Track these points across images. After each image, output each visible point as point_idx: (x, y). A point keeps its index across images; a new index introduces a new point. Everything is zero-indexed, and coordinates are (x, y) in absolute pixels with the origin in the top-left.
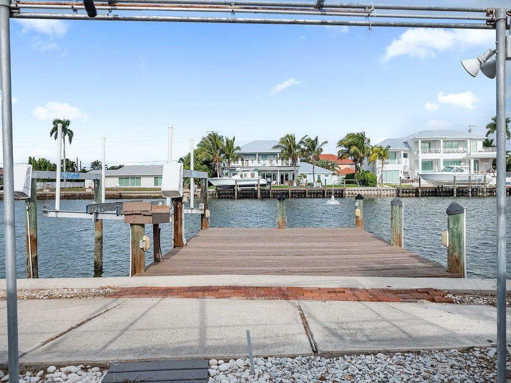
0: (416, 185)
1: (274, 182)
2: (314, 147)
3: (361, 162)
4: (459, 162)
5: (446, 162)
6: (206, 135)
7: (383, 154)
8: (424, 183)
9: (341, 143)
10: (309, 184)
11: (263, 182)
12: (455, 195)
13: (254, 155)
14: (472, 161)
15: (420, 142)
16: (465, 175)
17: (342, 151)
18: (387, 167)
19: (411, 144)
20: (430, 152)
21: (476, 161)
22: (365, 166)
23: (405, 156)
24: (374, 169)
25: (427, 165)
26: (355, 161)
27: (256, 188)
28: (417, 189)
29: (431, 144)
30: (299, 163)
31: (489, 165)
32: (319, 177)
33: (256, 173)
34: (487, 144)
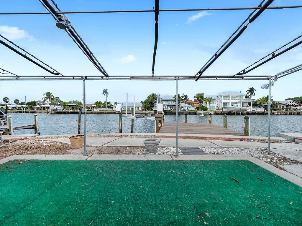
0: (221, 111)
1: (172, 109)
2: (186, 98)
3: (202, 103)
4: (237, 103)
5: (232, 103)
6: (151, 94)
7: (210, 100)
8: (224, 110)
9: (195, 97)
10: (184, 110)
11: (170, 109)
12: (235, 114)
13: (166, 100)
14: (241, 103)
15: (223, 96)
16: (239, 107)
17: (195, 99)
18: (211, 105)
19: (220, 97)
20: (226, 100)
21: (243, 103)
22: (203, 104)
23: (217, 101)
24: (206, 105)
25: (225, 104)
26: (200, 102)
27: (167, 111)
28: (222, 112)
29: (226, 96)
30: (181, 103)
31: (247, 104)
32: (187, 108)
33: (167, 107)
34: (247, 97)
